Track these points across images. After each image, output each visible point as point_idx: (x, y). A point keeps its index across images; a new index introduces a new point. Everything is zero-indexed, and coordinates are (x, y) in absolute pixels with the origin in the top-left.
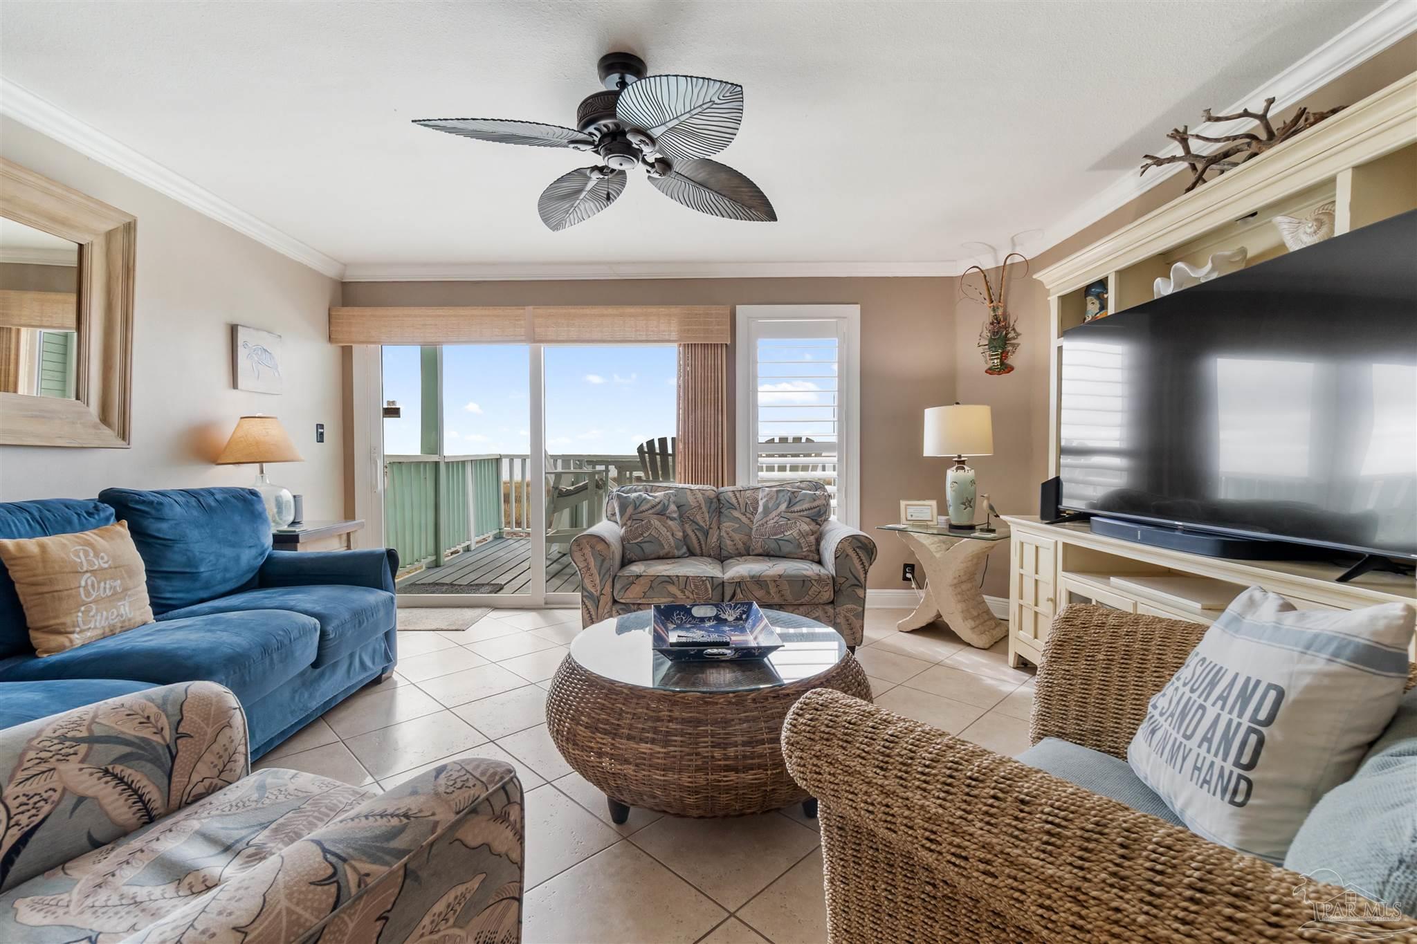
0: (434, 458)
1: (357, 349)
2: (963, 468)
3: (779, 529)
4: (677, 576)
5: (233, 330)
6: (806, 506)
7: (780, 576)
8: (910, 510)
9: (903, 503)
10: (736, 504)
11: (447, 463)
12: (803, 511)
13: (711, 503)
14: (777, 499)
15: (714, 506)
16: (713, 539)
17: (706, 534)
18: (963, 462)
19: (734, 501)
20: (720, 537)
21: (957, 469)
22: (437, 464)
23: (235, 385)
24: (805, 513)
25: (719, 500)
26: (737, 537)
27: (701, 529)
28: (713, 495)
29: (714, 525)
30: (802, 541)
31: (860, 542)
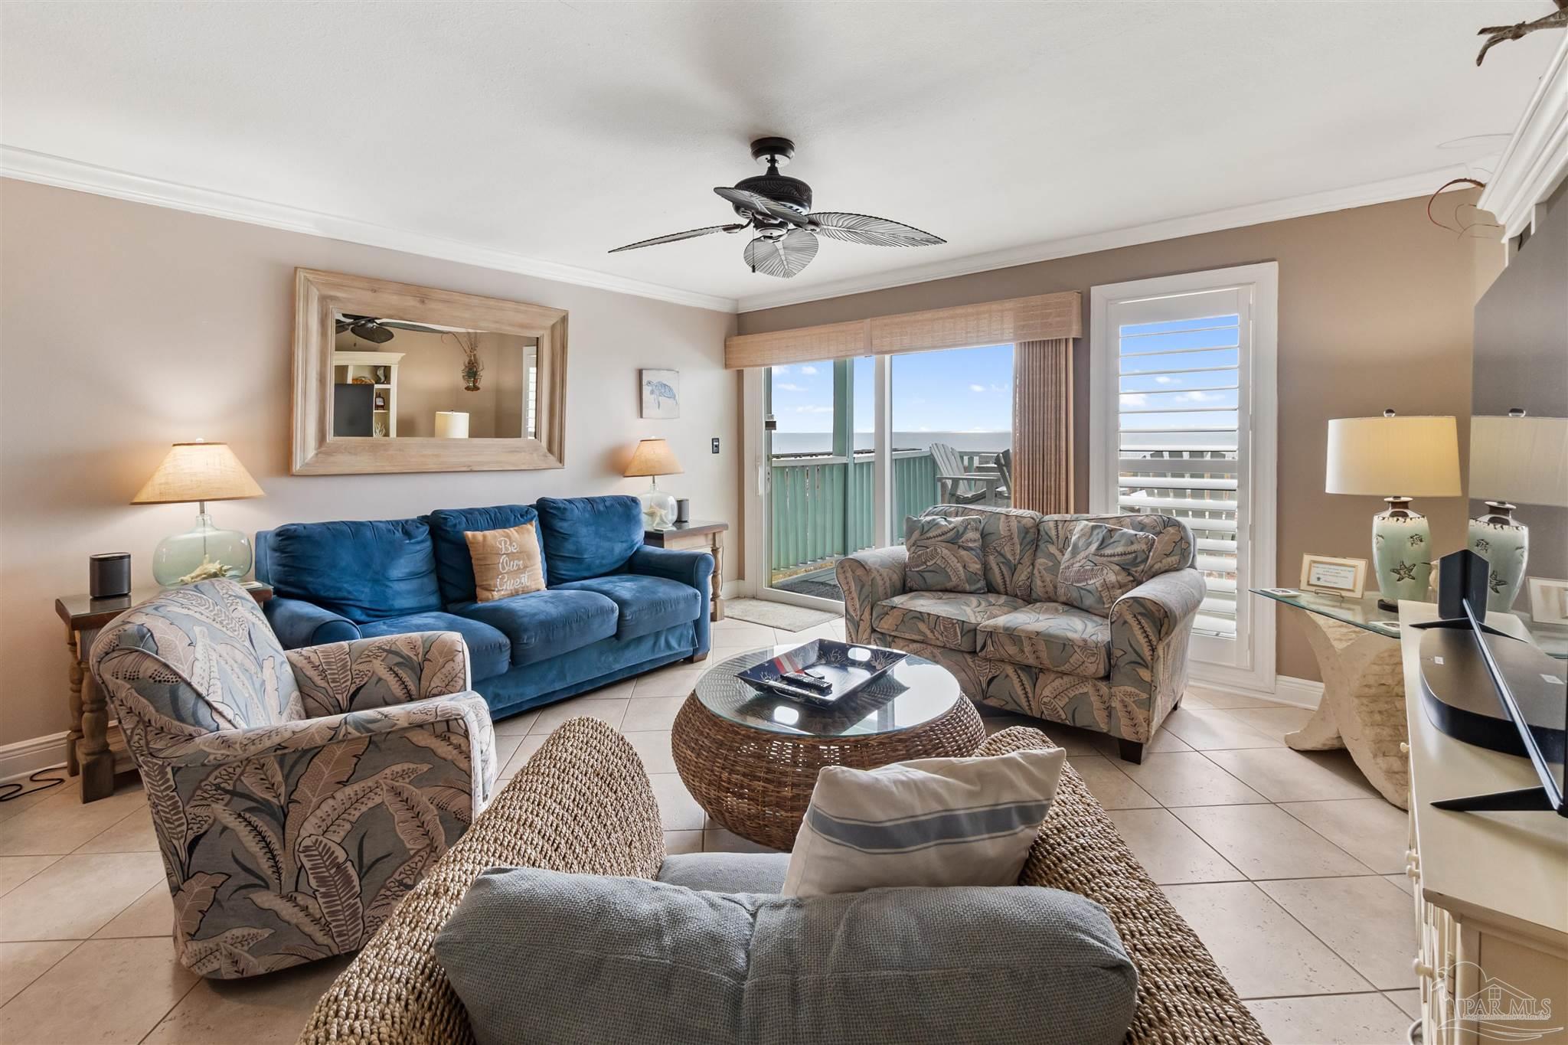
0: (843, 460)
1: (747, 372)
2: (1405, 515)
3: (1082, 575)
4: (929, 614)
5: (640, 373)
6: (1120, 549)
7: (1038, 633)
8: (1318, 570)
9: (1307, 559)
10: (1054, 538)
11: (855, 464)
12: (1114, 555)
13: (1027, 532)
14: (1090, 536)
15: (1030, 536)
16: (1022, 576)
17: (1013, 570)
18: (1405, 505)
19: (1053, 533)
20: (1031, 575)
21: (1393, 515)
22: (846, 466)
23: (641, 417)
24: (1116, 559)
25: (1039, 530)
26: (1048, 577)
27: (1007, 563)
28: (1029, 523)
29: (1027, 561)
30: (1105, 594)
31: (1143, 606)
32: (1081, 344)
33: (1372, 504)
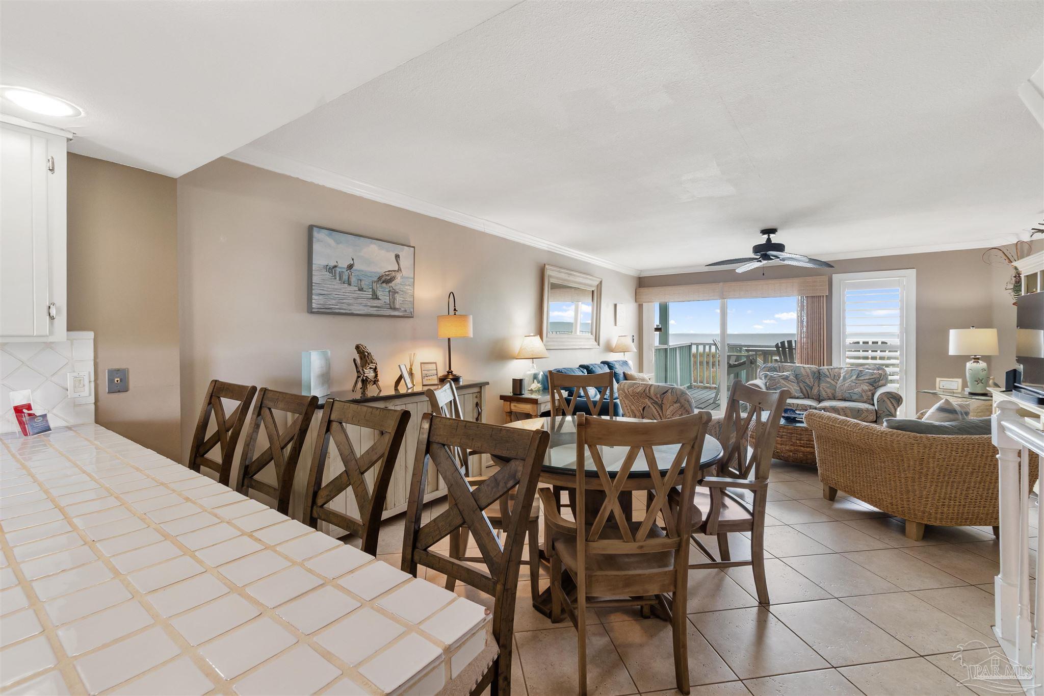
0: (665, 347)
1: (645, 305)
2: (978, 362)
3: (850, 388)
4: (793, 404)
5: (615, 305)
6: (868, 377)
7: (846, 407)
8: (942, 383)
9: (938, 380)
10: (829, 375)
11: (670, 349)
12: (865, 380)
13: (815, 374)
14: (851, 373)
15: (817, 375)
16: (815, 391)
17: (811, 388)
18: (978, 359)
19: (828, 374)
20: (819, 391)
21: (974, 362)
22: (666, 350)
23: (616, 325)
24: (867, 381)
25: (819, 373)
26: (828, 391)
27: (808, 386)
28: (815, 370)
29: (816, 384)
30: (863, 394)
31: (892, 395)
32: (829, 298)
33: (967, 358)
